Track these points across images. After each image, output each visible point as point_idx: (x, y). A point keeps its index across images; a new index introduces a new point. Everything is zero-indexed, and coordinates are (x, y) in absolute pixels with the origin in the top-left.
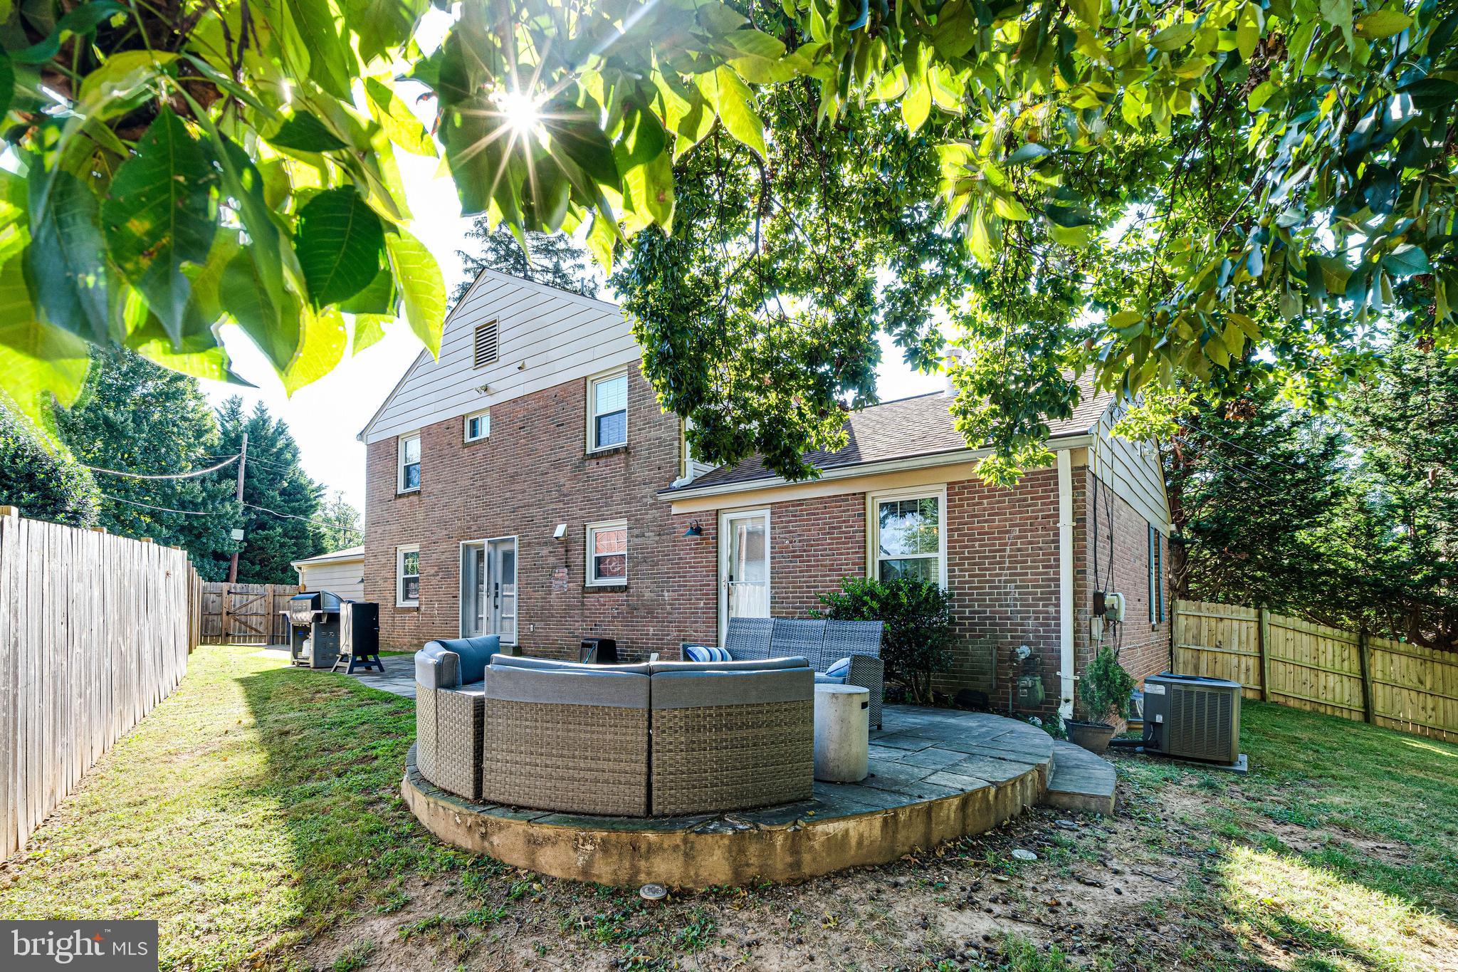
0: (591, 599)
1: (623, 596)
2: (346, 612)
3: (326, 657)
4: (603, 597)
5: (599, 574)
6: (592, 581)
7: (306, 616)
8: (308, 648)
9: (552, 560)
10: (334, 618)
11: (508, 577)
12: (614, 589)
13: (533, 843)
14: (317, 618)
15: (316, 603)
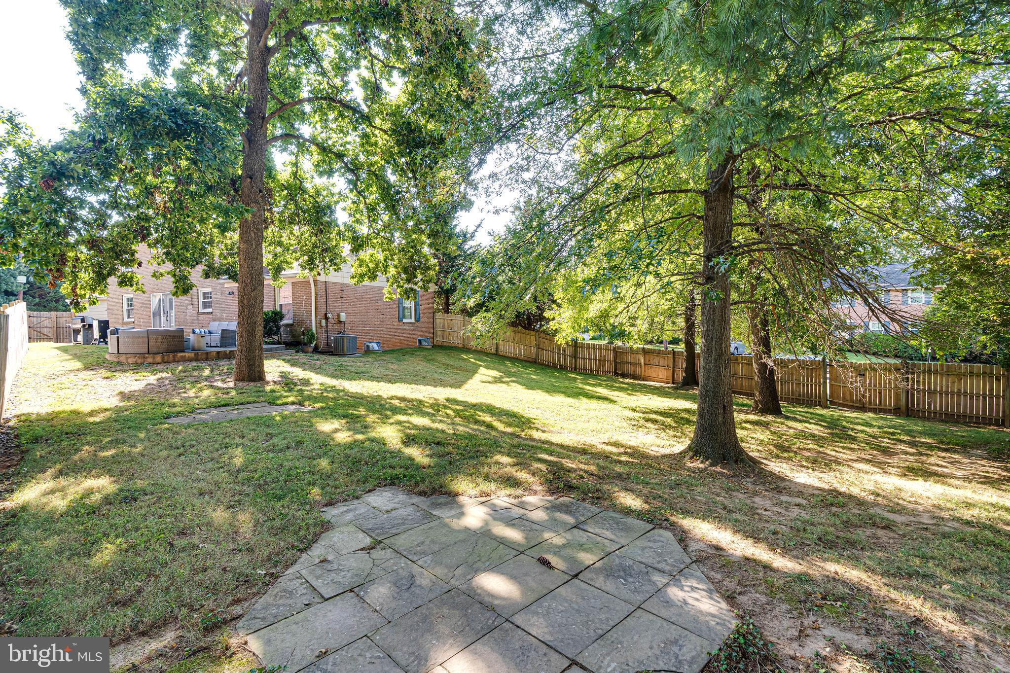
0: (201, 317)
1: (211, 316)
2: (96, 325)
3: (88, 341)
4: (205, 316)
5: (204, 307)
6: (201, 310)
7: (79, 326)
8: (80, 338)
9: (187, 302)
10: (91, 326)
11: (171, 308)
12: (208, 313)
13: (127, 358)
14: (84, 326)
15: (83, 320)
